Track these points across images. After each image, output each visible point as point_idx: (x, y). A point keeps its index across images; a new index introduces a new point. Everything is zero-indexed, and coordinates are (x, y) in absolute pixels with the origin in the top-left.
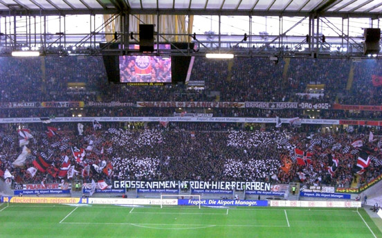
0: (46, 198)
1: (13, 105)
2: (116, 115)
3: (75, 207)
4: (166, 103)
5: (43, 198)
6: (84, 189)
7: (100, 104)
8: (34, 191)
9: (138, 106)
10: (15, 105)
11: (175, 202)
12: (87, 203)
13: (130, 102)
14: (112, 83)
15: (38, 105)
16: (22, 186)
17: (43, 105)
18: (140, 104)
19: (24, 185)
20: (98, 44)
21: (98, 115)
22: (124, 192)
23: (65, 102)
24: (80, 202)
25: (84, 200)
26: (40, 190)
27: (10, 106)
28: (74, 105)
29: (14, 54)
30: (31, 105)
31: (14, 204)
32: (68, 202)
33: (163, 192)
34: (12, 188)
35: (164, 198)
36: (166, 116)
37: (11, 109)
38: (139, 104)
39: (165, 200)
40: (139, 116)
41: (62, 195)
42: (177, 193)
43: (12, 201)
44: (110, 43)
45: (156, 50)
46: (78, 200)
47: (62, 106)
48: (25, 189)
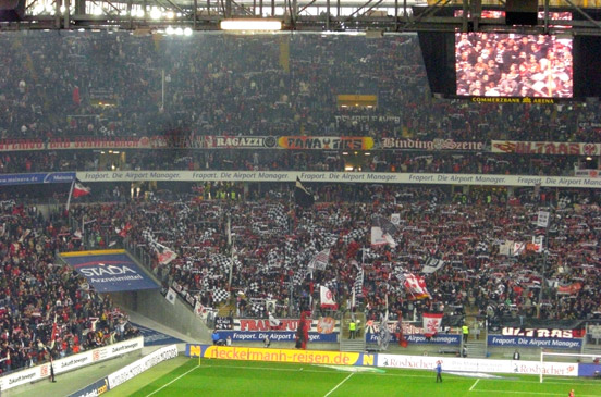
0: (283, 351)
1: (215, 142)
2: (444, 170)
3: (347, 373)
4: (557, 144)
5: (277, 351)
6: (369, 334)
7: (409, 144)
8: (257, 334)
9: (495, 150)
10: (220, 142)
11: (571, 369)
12: (375, 366)
13: (476, 141)
14: (438, 96)
15: (270, 142)
16: (232, 323)
17: (281, 143)
18: (499, 146)
19: (236, 321)
20: (409, 10)
21: (404, 167)
22: (457, 344)
23: (332, 138)
24: (359, 363)
25: (368, 359)
26: (269, 334)
27: (210, 145)
28: (352, 146)
29: (227, 26)
30: (257, 142)
31: (212, 361)
32: (332, 360)
33: (546, 348)
34: (210, 327)
35: (546, 359)
36: (558, 174)
37: (210, 151)
38: (496, 147)
39: (549, 365)
40: (497, 171)
41: (319, 346)
42: (578, 350)
43: (208, 354)
44: (435, 7)
45: (543, 21)
46: (354, 357)
47: (323, 146)
48: (237, 328)
